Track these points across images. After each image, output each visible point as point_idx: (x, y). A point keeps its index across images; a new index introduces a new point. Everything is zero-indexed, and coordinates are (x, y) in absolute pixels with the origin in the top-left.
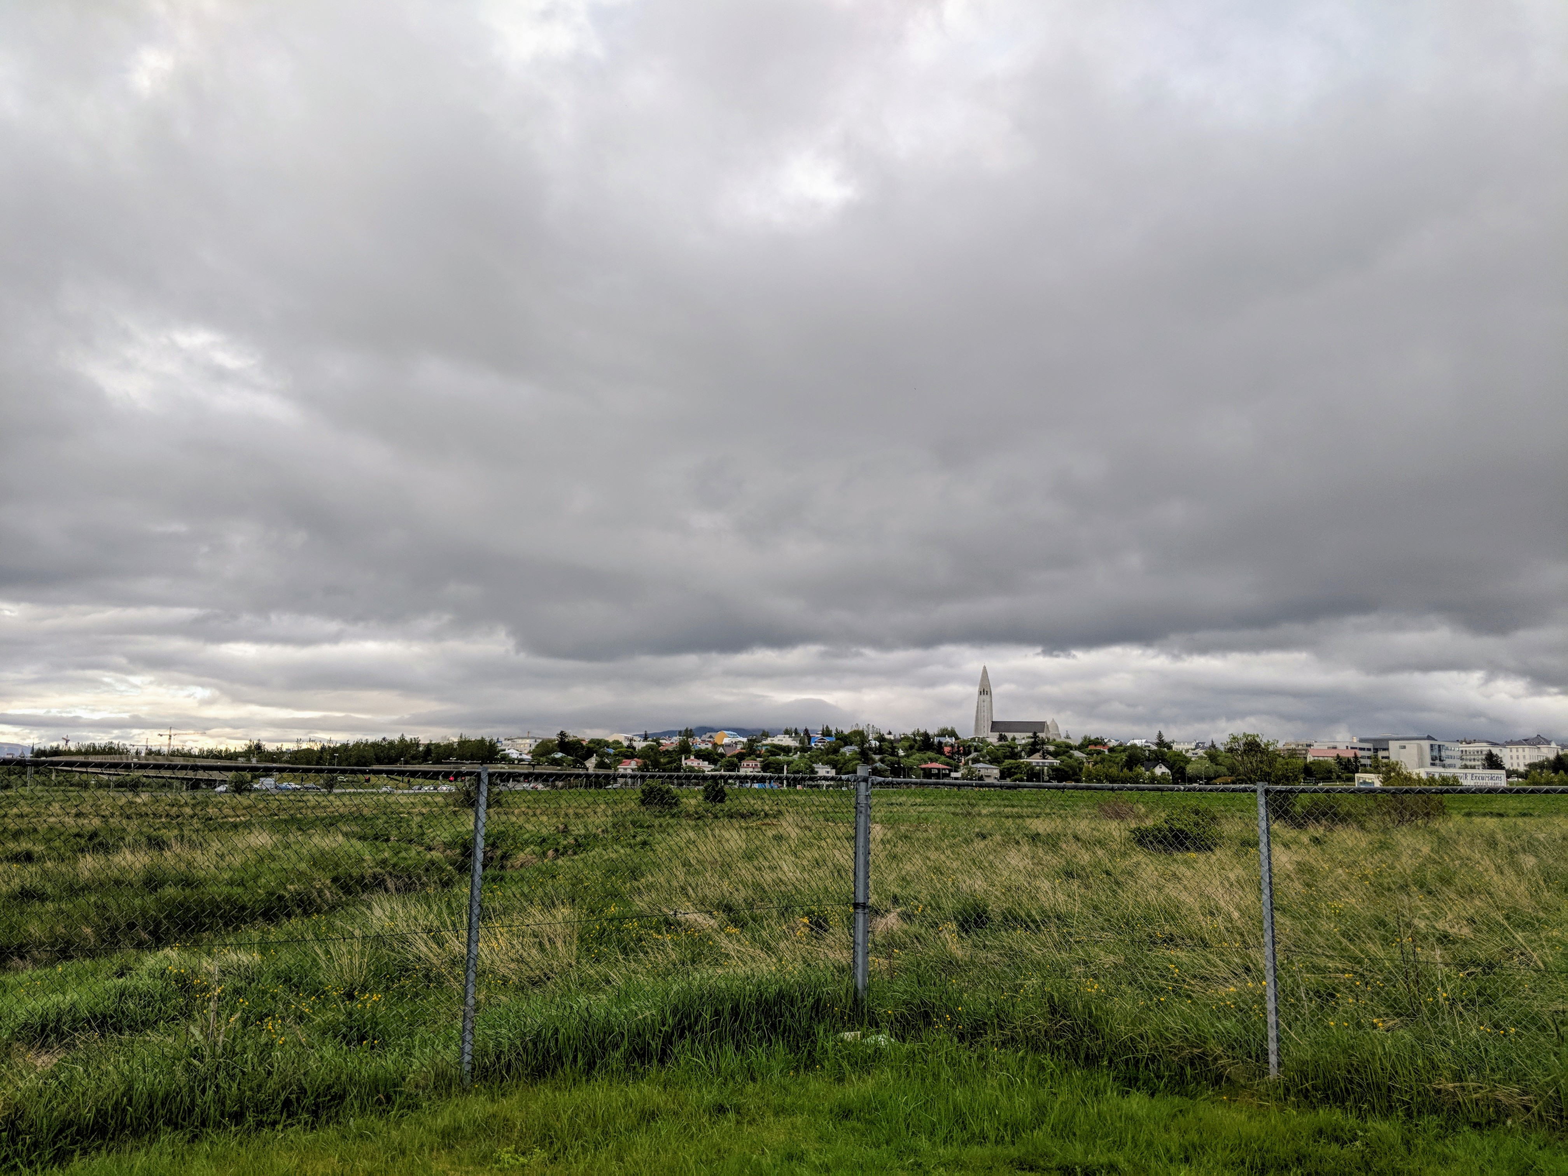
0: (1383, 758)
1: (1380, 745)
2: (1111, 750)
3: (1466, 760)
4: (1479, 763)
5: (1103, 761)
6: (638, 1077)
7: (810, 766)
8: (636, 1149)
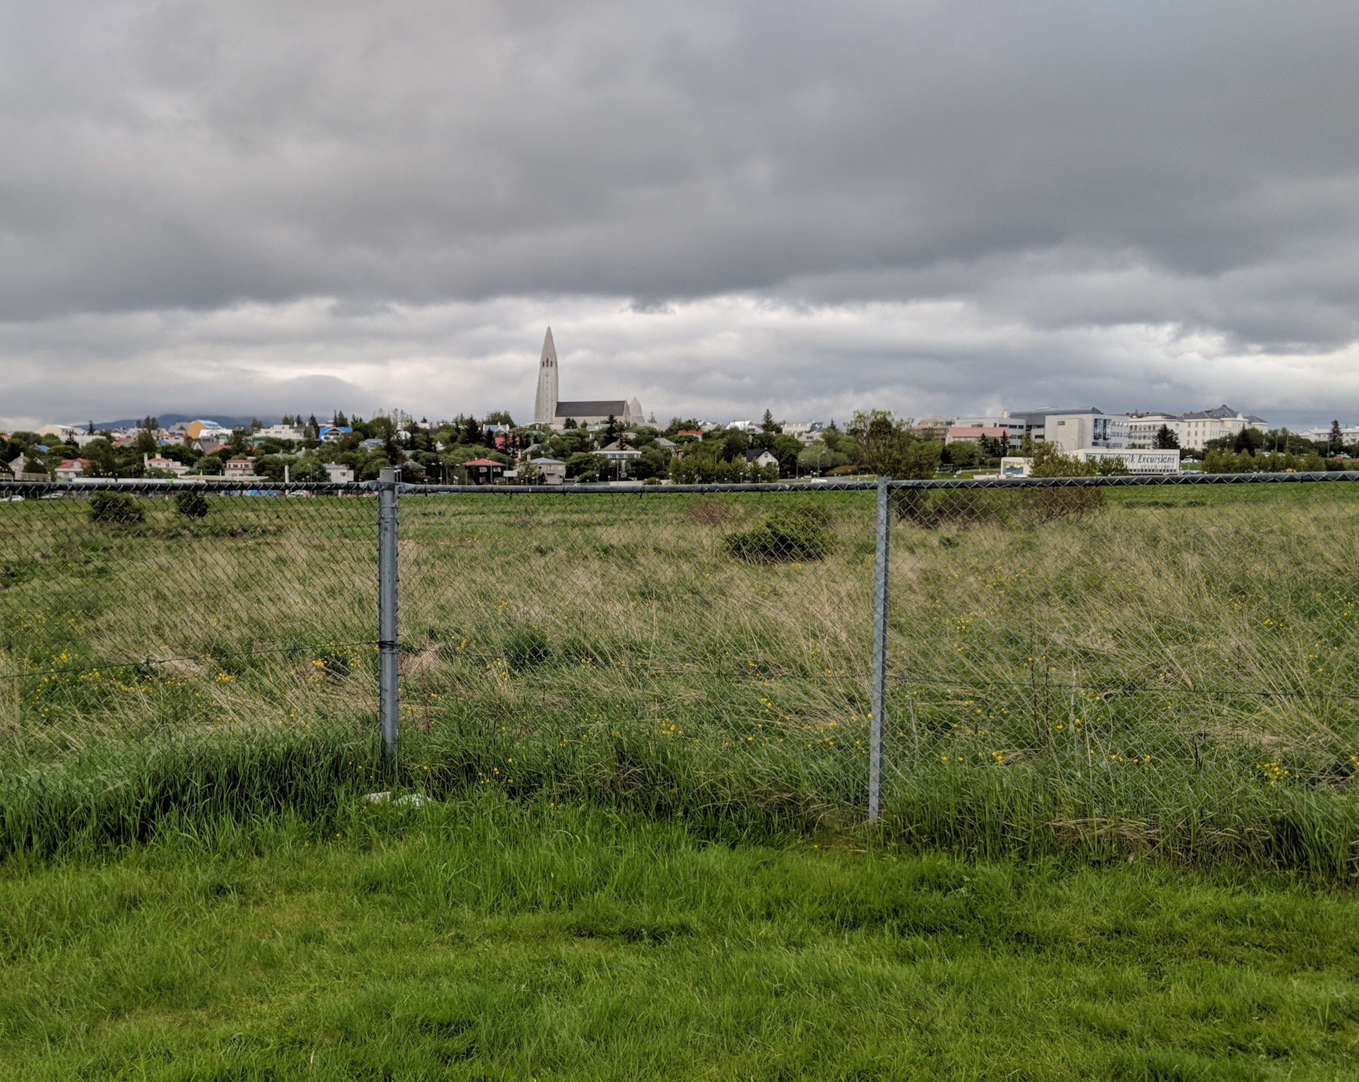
0: (1036, 437)
1: (1034, 422)
2: (707, 436)
3: (1135, 437)
4: (1150, 441)
5: (695, 451)
6: (111, 859)
7: (320, 467)
8: (116, 942)
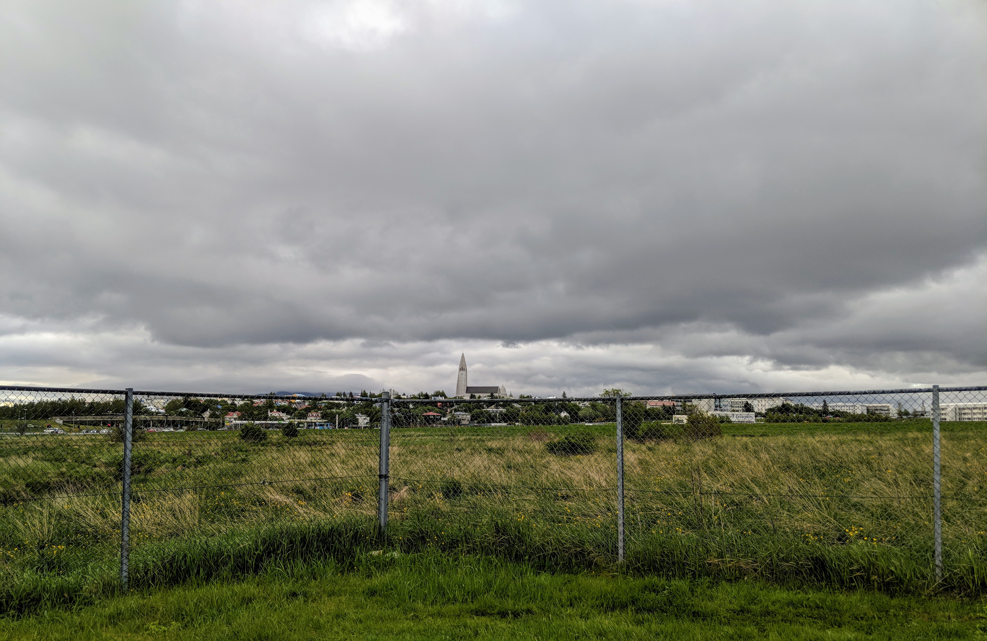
1: (687, 400)
2: (536, 402)
3: (734, 407)
4: (741, 409)
5: (531, 410)
6: (240, 581)
7: (354, 416)
